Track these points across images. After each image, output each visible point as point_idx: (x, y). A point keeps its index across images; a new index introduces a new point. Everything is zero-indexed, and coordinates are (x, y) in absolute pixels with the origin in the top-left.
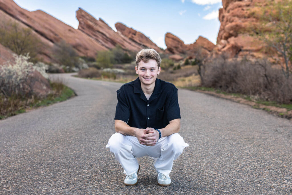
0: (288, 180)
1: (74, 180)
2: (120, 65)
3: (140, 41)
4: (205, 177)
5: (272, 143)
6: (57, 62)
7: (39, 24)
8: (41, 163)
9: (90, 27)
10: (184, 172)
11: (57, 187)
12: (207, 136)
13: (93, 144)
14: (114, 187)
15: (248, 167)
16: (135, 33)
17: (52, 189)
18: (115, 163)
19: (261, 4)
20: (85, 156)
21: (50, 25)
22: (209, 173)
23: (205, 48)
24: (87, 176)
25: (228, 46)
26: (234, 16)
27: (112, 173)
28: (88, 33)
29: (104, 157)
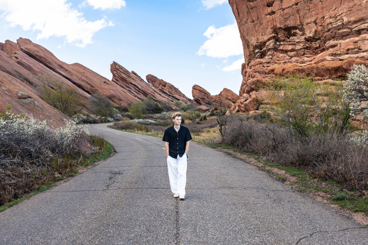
0: (258, 237)
1: (132, 237)
2: (151, 115)
3: (169, 92)
4: (209, 235)
5: (259, 208)
6: (94, 113)
7: (77, 77)
8: (109, 224)
9: (123, 79)
10: (197, 231)
11: (123, 242)
12: (217, 201)
13: (138, 209)
14: (155, 241)
15: (237, 227)
16: (164, 84)
17: (120, 243)
18: (154, 224)
19: (280, 62)
20: (135, 219)
21: (86, 77)
22: (212, 232)
23: (230, 100)
24: (139, 233)
25: (250, 100)
26: (256, 72)
27: (153, 231)
28: (122, 85)
29: (147, 220)
